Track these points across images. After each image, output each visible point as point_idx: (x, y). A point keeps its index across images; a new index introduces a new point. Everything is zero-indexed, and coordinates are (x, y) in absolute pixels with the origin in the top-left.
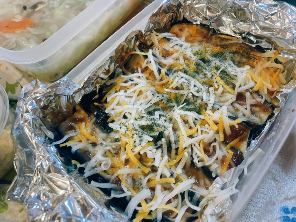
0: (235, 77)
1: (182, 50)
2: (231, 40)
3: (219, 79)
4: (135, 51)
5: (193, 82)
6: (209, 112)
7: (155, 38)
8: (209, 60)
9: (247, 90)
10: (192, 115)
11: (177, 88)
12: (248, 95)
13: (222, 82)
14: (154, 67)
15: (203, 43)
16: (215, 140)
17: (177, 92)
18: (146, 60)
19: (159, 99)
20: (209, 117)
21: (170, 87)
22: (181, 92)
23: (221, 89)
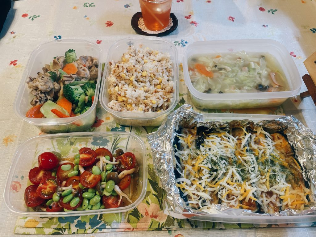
1: (266, 148)
2: (296, 165)
3: (268, 175)
5: (255, 165)
6: (247, 184)
7: (260, 130)
8: (275, 165)
9: (277, 194)
10: (238, 177)
11: (245, 161)
12: (275, 196)
13: (268, 178)
14: (244, 142)
15: (282, 154)
16: (237, 196)
17: (243, 162)
18: (244, 136)
19: (231, 157)
20: (245, 185)
21: (242, 157)
22: (245, 164)
23: (264, 181)
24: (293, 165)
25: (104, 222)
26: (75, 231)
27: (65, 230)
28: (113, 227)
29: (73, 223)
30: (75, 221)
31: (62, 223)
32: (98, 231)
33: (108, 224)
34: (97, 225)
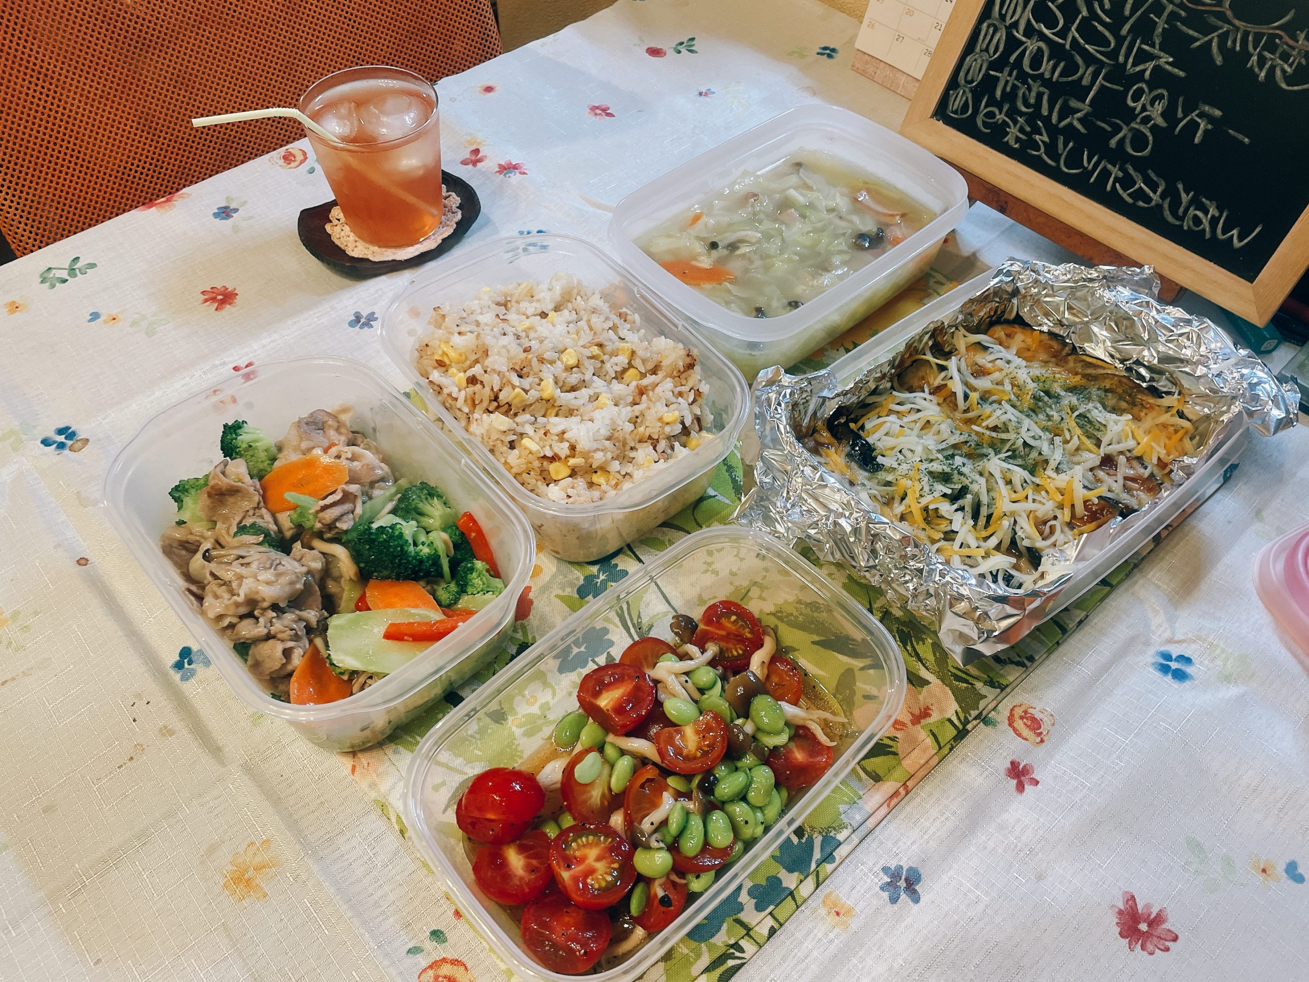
0: (1102, 428)
1: (1010, 370)
2: (1104, 368)
3: (1073, 424)
4: (925, 354)
5: (1027, 422)
6: (1050, 472)
7: (962, 340)
8: (1059, 395)
9: (1122, 453)
10: (1019, 474)
11: (995, 429)
12: (1122, 460)
13: (1078, 431)
14: (957, 386)
15: (1051, 365)
16: (1055, 518)
17: (994, 434)
18: (943, 374)
19: (962, 438)
20: (1049, 480)
21: (984, 424)
22: (1004, 436)
23: (1075, 442)
24: (1090, 371)
25: (820, 833)
26: (770, 922)
27: (737, 946)
28: (855, 825)
29: (743, 909)
30: (740, 900)
31: (713, 936)
32: (829, 867)
33: (834, 829)
34: (812, 855)
